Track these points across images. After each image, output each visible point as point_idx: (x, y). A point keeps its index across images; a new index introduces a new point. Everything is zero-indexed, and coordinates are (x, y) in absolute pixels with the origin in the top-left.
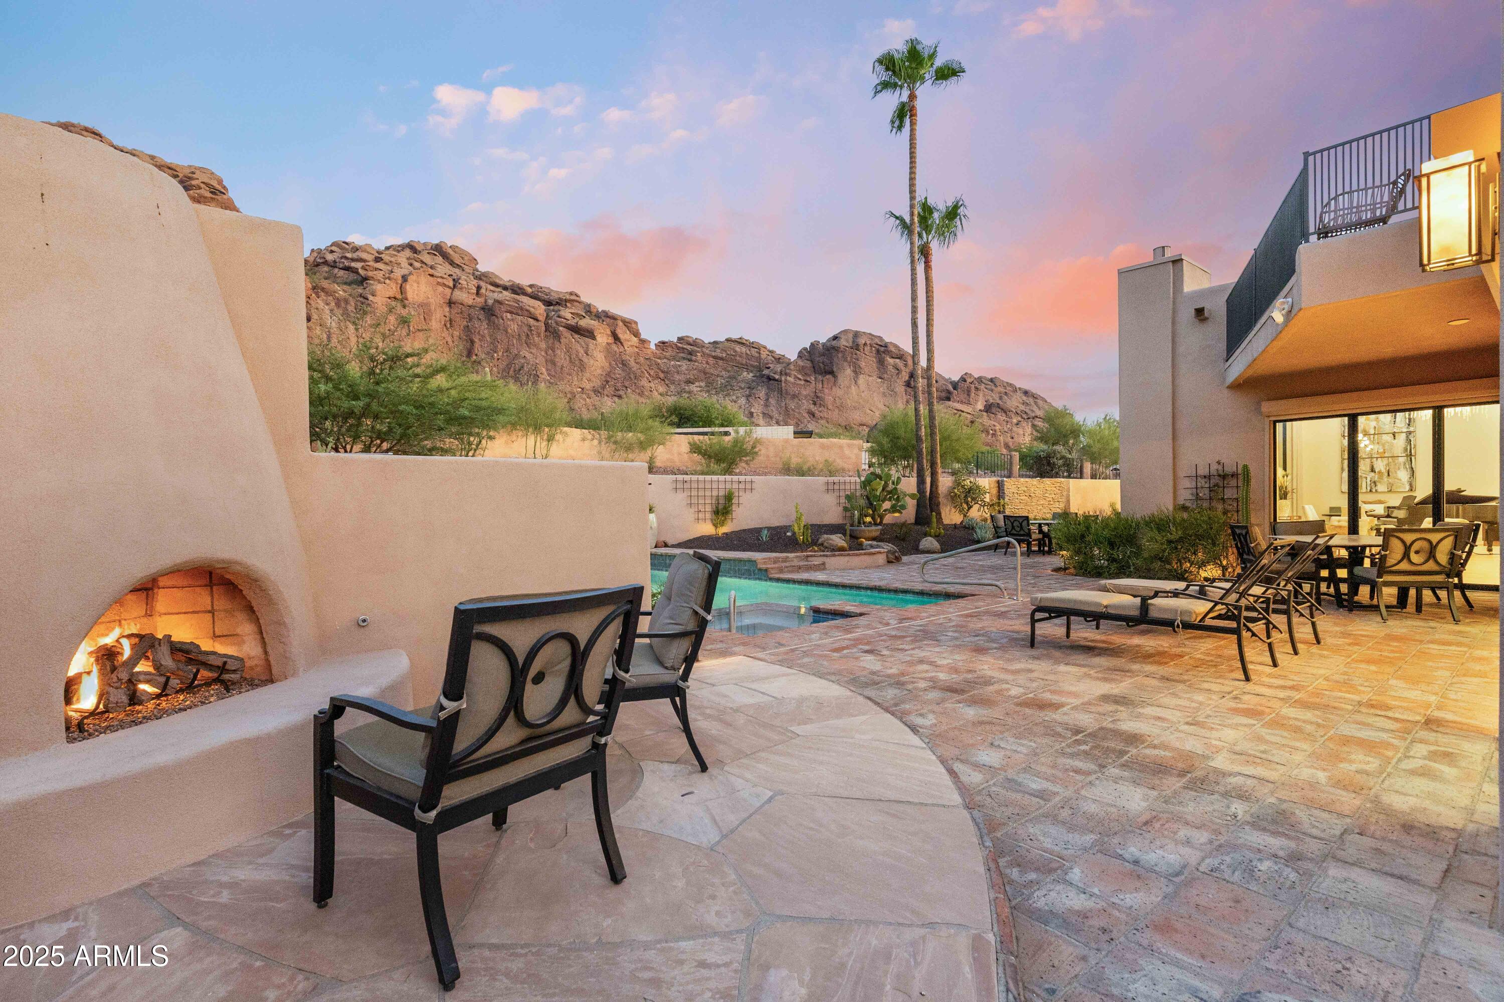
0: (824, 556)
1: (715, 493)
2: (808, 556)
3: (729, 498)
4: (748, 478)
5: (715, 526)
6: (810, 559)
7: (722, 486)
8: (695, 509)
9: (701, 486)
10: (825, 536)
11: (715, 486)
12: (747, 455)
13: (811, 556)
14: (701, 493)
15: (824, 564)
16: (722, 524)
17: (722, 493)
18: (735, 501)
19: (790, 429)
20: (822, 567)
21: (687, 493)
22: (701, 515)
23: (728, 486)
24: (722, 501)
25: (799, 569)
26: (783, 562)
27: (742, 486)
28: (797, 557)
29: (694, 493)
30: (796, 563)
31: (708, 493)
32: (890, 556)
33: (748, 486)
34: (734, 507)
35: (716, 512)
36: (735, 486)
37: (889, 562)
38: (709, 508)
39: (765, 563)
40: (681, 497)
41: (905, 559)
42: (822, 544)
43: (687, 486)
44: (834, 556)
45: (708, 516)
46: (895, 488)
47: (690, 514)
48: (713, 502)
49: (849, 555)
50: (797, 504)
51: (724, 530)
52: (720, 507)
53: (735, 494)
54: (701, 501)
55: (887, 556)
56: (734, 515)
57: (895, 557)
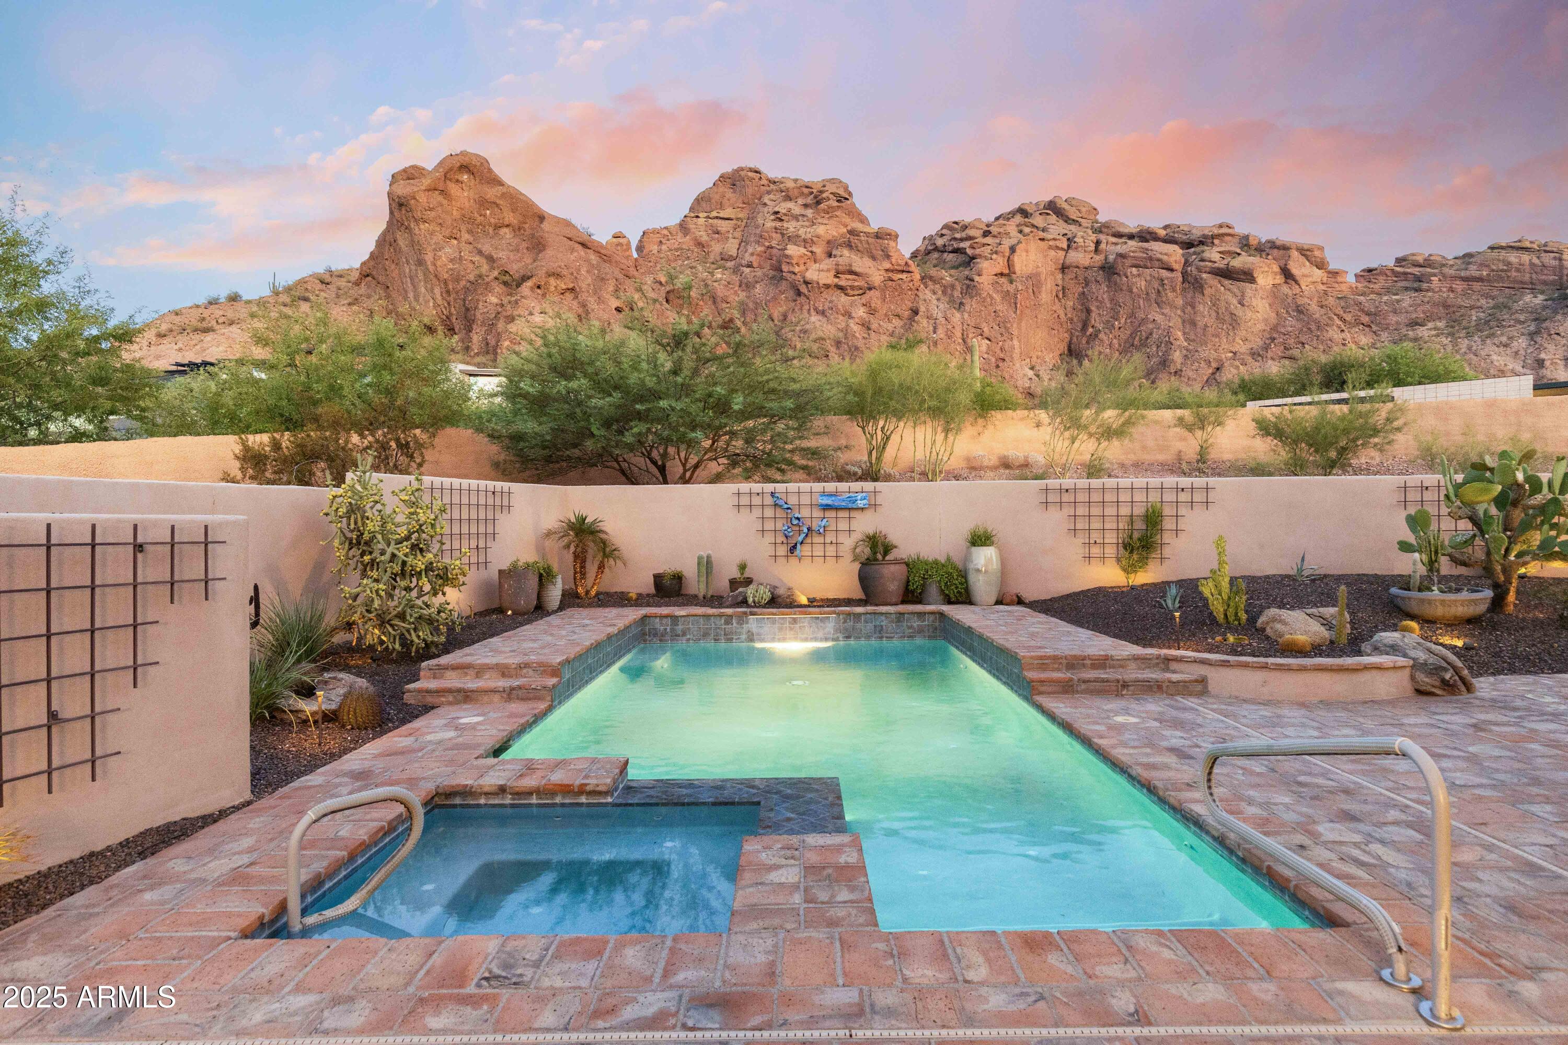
0: (1203, 662)
1: (1125, 511)
2: (1168, 660)
3: (1153, 519)
4: (1199, 482)
5: (1129, 569)
6: (1174, 666)
7: (1139, 497)
8: (1081, 539)
9: (1096, 497)
10: (1273, 611)
11: (1125, 497)
12: (1376, 432)
14: (1096, 511)
15: (1203, 681)
16: (1138, 566)
17: (1139, 510)
18: (1168, 524)
19: (1528, 381)
20: (1199, 687)
21: (1068, 511)
22: (1095, 550)
23: (1154, 497)
24: (1140, 525)
26: (1094, 667)
27: (1183, 497)
28: (1136, 658)
29: (1081, 511)
30: (1133, 673)
31: (1110, 511)
32: (1421, 677)
33: (1198, 497)
34: (1167, 537)
35: (1128, 546)
36: (1169, 497)
37: (1419, 692)
38: (1111, 538)
39: (1043, 667)
40: (1057, 518)
41: (1485, 685)
43: (1066, 497)
44: (1225, 664)
45: (1111, 551)
46: (1555, 501)
47: (1074, 548)
48: (1121, 526)
49: (1265, 667)
50: (1220, 538)
51: (1143, 577)
52: (1136, 535)
53: (1167, 511)
54: (1096, 525)
55: (1413, 678)
56: (1167, 551)
57: (1444, 682)
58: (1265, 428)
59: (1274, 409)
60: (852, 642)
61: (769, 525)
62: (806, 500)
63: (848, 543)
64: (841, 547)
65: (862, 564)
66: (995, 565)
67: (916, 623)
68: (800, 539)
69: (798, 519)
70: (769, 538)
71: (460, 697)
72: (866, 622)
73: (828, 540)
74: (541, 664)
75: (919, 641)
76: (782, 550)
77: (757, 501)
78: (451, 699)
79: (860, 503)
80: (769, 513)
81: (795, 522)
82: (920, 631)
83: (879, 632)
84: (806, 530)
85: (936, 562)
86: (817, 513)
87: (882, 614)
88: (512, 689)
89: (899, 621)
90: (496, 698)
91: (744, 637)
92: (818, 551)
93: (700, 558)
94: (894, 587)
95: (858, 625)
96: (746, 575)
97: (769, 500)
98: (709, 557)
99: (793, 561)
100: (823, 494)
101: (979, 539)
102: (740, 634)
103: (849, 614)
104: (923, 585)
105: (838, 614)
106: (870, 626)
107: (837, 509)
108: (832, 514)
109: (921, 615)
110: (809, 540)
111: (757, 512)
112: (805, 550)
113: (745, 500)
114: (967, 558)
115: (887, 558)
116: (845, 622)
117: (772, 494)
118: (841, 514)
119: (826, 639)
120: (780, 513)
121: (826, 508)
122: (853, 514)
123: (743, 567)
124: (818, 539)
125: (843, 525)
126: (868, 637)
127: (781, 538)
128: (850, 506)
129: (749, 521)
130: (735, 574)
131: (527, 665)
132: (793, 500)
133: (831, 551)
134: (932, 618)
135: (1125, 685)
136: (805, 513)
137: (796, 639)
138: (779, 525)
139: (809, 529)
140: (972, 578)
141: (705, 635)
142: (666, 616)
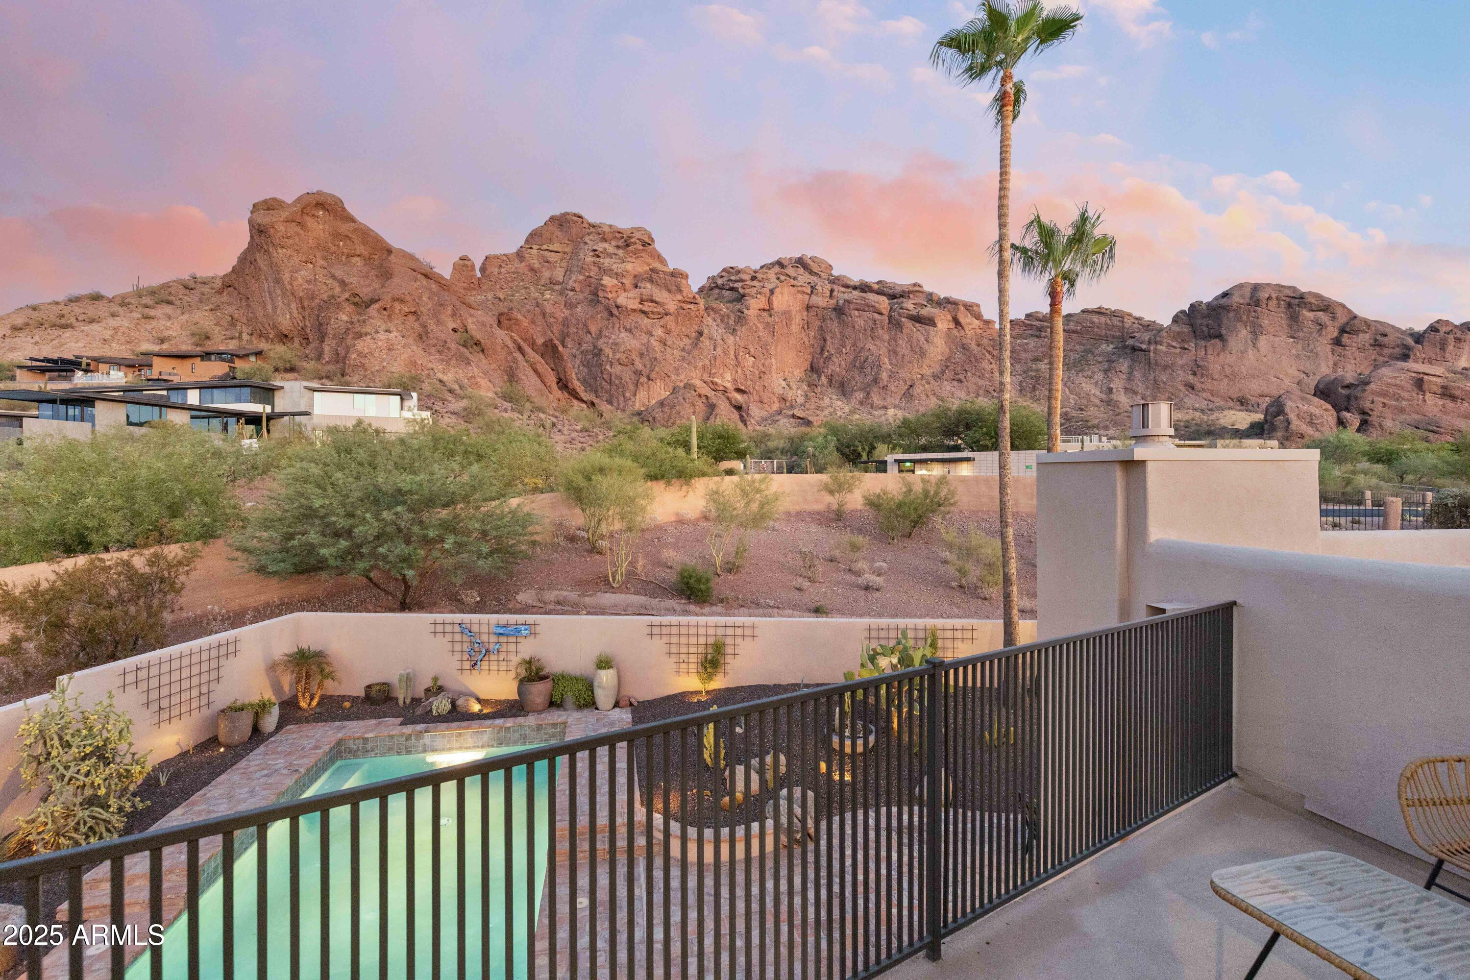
1: (702, 640)
3: (721, 646)
5: (703, 680)
7: (711, 630)
8: (674, 659)
9: (684, 629)
11: (702, 629)
14: (684, 640)
15: (659, 844)
16: (710, 677)
17: (711, 640)
18: (729, 650)
21: (665, 639)
22: (683, 666)
23: (721, 631)
24: (711, 650)
27: (739, 632)
29: (674, 640)
31: (693, 640)
33: (748, 631)
34: (729, 659)
35: (704, 664)
36: (730, 631)
38: (693, 659)
40: (658, 645)
43: (665, 631)
45: (693, 667)
47: (670, 665)
48: (699, 651)
51: (714, 685)
52: (709, 657)
53: (729, 641)
54: (683, 650)
56: (728, 668)
61: (458, 647)
62: (485, 629)
63: (515, 660)
64: (509, 665)
65: (522, 679)
66: (613, 681)
68: (480, 658)
69: (479, 643)
70: (458, 656)
73: (501, 659)
76: (467, 665)
77: (449, 628)
79: (524, 633)
80: (458, 637)
81: (477, 645)
84: (484, 652)
86: (493, 639)
91: (420, 749)
92: (494, 666)
95: (508, 735)
96: (438, 686)
97: (457, 629)
98: (410, 672)
99: (475, 673)
100: (498, 625)
101: (604, 663)
103: (502, 727)
104: (563, 695)
105: (494, 728)
106: (517, 735)
107: (508, 636)
108: (504, 639)
110: (486, 658)
111: (449, 637)
112: (485, 665)
113: (440, 628)
114: (593, 676)
115: (539, 676)
116: (498, 733)
117: (460, 622)
118: (510, 640)
120: (466, 639)
121: (500, 635)
122: (519, 640)
123: (436, 679)
124: (492, 658)
125: (512, 648)
126: (516, 743)
127: (465, 657)
128: (517, 634)
129: (442, 643)
130: (431, 682)
132: (475, 629)
133: (503, 666)
136: (484, 639)
137: (459, 749)
138: (465, 647)
139: (486, 651)
140: (597, 689)
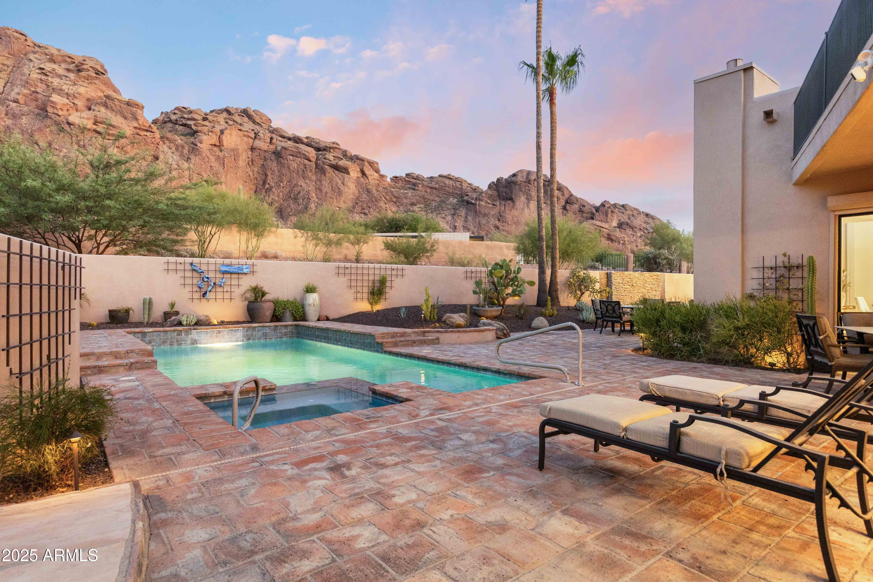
0: (438, 332)
1: (371, 278)
2: (424, 332)
3: (383, 282)
4: (400, 266)
5: (371, 304)
6: (426, 334)
7: (377, 272)
8: (353, 290)
9: (359, 272)
10: (448, 315)
11: (371, 272)
13: (428, 332)
14: (360, 278)
15: (438, 339)
16: (376, 303)
17: (377, 278)
18: (388, 284)
20: (437, 341)
21: (347, 277)
22: (359, 295)
23: (383, 272)
24: (377, 284)
25: (413, 343)
26: (401, 336)
27: (394, 273)
28: (414, 332)
29: (353, 277)
30: (413, 337)
31: (365, 278)
32: (498, 332)
33: (399, 273)
34: (387, 290)
35: (372, 293)
36: (389, 272)
37: (498, 338)
38: (366, 290)
40: (343, 280)
41: (514, 335)
42: (445, 322)
43: (347, 271)
44: (446, 332)
45: (365, 296)
46: (516, 276)
47: (350, 295)
48: (370, 285)
49: (459, 331)
50: (427, 287)
51: (378, 307)
52: (376, 289)
53: (389, 278)
54: (360, 284)
55: (496, 333)
56: (387, 295)
57: (504, 334)
58: (388, 246)
59: (392, 238)
60: (251, 341)
61: (189, 281)
62: (212, 268)
63: (238, 292)
64: (233, 294)
65: (249, 302)
66: (317, 302)
67: (284, 331)
68: (209, 289)
69: (208, 278)
70: (188, 288)
71: (96, 370)
72: (258, 331)
73: (225, 290)
74: (141, 350)
75: (285, 339)
76: (197, 295)
77: (180, 267)
78: (89, 372)
79: (245, 271)
80: (188, 274)
81: (206, 280)
82: (286, 334)
83: (265, 335)
84: (212, 284)
85: (288, 301)
86: (219, 275)
87: (267, 326)
88: (132, 364)
89: (275, 330)
90: (121, 369)
91: (189, 342)
92: (219, 295)
93: (144, 300)
94: (269, 313)
95: (254, 333)
96: (175, 309)
97: (188, 267)
98: (150, 299)
99: (204, 301)
100: (223, 265)
101: (310, 290)
102: (186, 340)
103: (249, 327)
104: (283, 313)
105: (244, 328)
106: (260, 333)
107: (231, 273)
108: (229, 276)
109: (286, 326)
110: (214, 290)
111: (181, 274)
112: (211, 295)
113: (172, 266)
114: (303, 299)
115: (263, 299)
116: (247, 331)
117: (191, 264)
118: (233, 276)
119: (238, 341)
120: (195, 274)
121: (225, 272)
122: (240, 276)
123: (173, 305)
124: (219, 289)
125: (235, 282)
126: (259, 339)
127: (196, 289)
128: (239, 272)
129: (175, 279)
130: (168, 309)
131: (132, 351)
132: (204, 268)
133: (227, 296)
134: (291, 328)
135: (414, 342)
136: (211, 275)
137: (220, 341)
138: (195, 281)
139: (214, 284)
140: (307, 308)
141: (164, 342)
142: (138, 333)
